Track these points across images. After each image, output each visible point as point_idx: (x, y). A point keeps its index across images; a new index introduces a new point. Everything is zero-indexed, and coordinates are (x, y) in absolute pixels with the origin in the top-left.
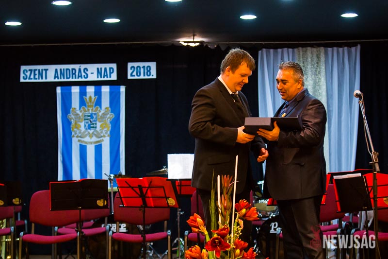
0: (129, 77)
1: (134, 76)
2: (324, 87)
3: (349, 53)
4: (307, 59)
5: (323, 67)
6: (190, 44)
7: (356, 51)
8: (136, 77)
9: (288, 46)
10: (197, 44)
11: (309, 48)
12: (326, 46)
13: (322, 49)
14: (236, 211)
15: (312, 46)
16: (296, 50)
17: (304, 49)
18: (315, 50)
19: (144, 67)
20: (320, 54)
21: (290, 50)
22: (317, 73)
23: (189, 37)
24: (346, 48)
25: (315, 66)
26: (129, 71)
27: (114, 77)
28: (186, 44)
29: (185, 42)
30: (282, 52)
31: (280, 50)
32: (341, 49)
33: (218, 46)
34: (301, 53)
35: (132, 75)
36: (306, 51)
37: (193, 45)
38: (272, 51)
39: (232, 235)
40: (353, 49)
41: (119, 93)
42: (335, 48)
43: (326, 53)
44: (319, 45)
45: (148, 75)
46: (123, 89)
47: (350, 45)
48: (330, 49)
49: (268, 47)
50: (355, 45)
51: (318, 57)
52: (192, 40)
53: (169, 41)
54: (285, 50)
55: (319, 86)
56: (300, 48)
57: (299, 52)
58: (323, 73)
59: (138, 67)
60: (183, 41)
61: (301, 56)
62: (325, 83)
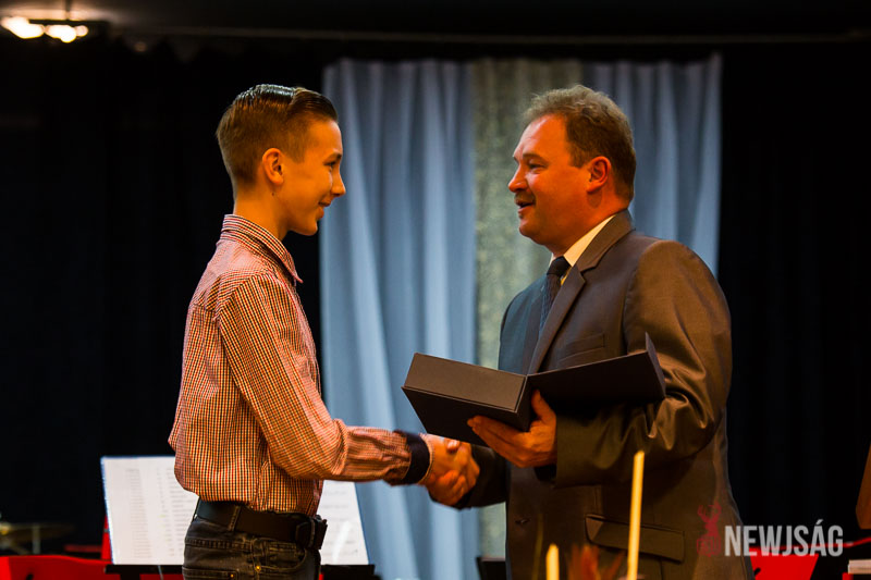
6: (53, 31)
7: (706, 81)
9: (443, 53)
10: (82, 31)
11: (522, 63)
12: (590, 56)
13: (573, 69)
15: (534, 54)
16: (471, 68)
17: (504, 65)
21: (450, 68)
24: (665, 69)
30: (418, 76)
31: (407, 68)
32: (645, 72)
34: (491, 79)
36: (509, 75)
37: (64, 34)
38: (376, 69)
40: (693, 71)
42: (624, 67)
44: (560, 54)
47: (682, 57)
48: (603, 71)
49: (363, 53)
50: (700, 55)
52: (62, 14)
54: (429, 66)
56: (488, 64)
57: (482, 75)
61: (492, 93)
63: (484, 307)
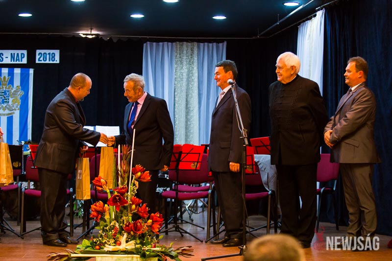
0: (37, 62)
1: (41, 61)
2: (196, 75)
3: (218, 48)
4: (183, 51)
5: (196, 59)
6: (88, 36)
7: (223, 47)
8: (43, 62)
9: (168, 41)
10: (94, 36)
11: (185, 43)
12: (199, 41)
13: (195, 44)
14: (132, 174)
15: (187, 41)
16: (174, 43)
17: (181, 43)
18: (189, 44)
19: (49, 54)
20: (194, 48)
21: (170, 44)
22: (190, 63)
23: (88, 30)
24: (215, 44)
25: (190, 57)
26: (37, 57)
27: (25, 61)
28: (85, 36)
29: (84, 34)
30: (163, 45)
31: (161, 43)
32: (211, 45)
33: (111, 39)
34: (178, 47)
35: (39, 60)
36: (182, 45)
37: (90, 37)
38: (154, 43)
39: (129, 193)
40: (221, 45)
41: (28, 74)
42: (206, 44)
43: (199, 48)
44: (193, 41)
45: (53, 61)
46: (31, 71)
47: (218, 42)
48: (202, 44)
49: (152, 41)
50: (222, 41)
51: (192, 50)
52: (90, 33)
53: (71, 33)
54: (166, 43)
55: (192, 73)
56: (178, 42)
57: (177, 45)
58: (196, 64)
59: (44, 53)
60: (82, 33)
61: (178, 49)
62: (197, 72)
63: (176, 93)
